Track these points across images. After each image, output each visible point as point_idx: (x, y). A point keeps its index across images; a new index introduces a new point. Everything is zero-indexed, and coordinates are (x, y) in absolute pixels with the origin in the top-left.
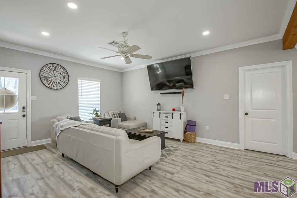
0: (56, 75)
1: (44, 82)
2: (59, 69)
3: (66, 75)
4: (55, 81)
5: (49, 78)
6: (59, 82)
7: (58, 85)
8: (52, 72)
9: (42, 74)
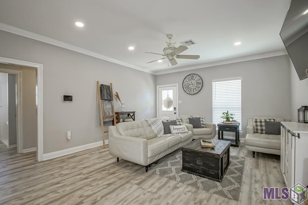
0: (193, 83)
1: (185, 90)
2: (195, 78)
3: (200, 81)
4: (193, 88)
5: (189, 86)
6: (195, 88)
7: (194, 90)
8: (190, 81)
9: (184, 84)
